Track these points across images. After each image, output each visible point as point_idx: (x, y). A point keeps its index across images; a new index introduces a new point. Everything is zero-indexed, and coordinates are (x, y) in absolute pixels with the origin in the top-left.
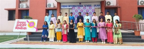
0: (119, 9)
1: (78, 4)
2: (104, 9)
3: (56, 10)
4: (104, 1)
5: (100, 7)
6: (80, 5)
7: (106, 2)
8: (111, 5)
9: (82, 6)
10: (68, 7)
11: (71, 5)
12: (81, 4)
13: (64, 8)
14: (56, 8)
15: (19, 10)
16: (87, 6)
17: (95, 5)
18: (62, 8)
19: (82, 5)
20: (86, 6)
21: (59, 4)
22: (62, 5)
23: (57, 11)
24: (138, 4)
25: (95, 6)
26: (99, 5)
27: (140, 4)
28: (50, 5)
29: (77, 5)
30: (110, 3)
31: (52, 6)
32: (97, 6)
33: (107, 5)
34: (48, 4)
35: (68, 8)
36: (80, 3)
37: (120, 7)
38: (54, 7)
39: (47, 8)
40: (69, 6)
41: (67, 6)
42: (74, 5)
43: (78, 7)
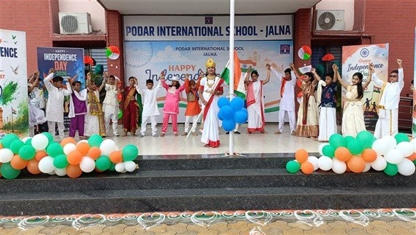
1: (201, 22)
4: (309, 10)
5: (289, 37)
6: (207, 26)
7: (318, 16)
8: (337, 27)
9: (217, 32)
10: (155, 32)
11: (168, 28)
12: (211, 22)
13: (138, 38)
14: (103, 39)
16: (237, 31)
17: (271, 27)
18: (129, 37)
19: (216, 28)
20: (235, 31)
21: (116, 17)
25: (271, 30)
26: (288, 27)
28: (72, 22)
29: (196, 28)
30: (333, 21)
31: (83, 29)
32: (278, 32)
33: (318, 28)
34: (61, 16)
35: (156, 37)
36: (209, 18)
37: (370, 38)
38: (94, 32)
39: (58, 37)
40: (162, 31)
41: (152, 32)
42: (183, 27)
43: (200, 35)
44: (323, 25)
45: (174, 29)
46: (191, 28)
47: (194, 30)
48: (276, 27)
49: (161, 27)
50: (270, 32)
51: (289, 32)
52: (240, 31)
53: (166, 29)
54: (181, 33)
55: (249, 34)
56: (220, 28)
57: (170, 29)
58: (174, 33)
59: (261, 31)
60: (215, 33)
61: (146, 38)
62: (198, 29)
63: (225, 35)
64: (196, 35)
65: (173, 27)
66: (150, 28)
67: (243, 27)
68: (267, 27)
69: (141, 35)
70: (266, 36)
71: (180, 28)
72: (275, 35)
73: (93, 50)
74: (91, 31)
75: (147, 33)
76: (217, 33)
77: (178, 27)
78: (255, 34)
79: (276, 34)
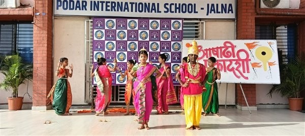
3: (28, 20)
5: (232, 15)
6: (144, 2)
10: (88, 7)
11: (102, 2)
13: (69, 12)
14: (31, 13)
16: (176, 8)
17: (213, 5)
18: (60, 11)
19: (154, 4)
20: (173, 7)
23: (35, 28)
26: (230, 5)
29: (132, 4)
32: (220, 10)
33: (263, 5)
35: (89, 12)
38: (23, 6)
40: (95, 6)
41: (84, 7)
42: (118, 3)
43: (136, 11)
44: (268, 3)
45: (108, 4)
46: (126, 3)
47: (130, 6)
48: (217, 5)
49: (95, 2)
50: (211, 10)
51: (232, 10)
52: (179, 8)
53: (100, 4)
54: (116, 8)
55: (189, 12)
56: (158, 4)
57: (104, 4)
58: (109, 8)
59: (202, 9)
60: (152, 9)
61: (78, 12)
62: (134, 5)
63: (163, 12)
64: (132, 11)
65: (107, 2)
66: (83, 2)
67: (183, 5)
68: (208, 5)
69: (73, 9)
70: (207, 14)
71: (115, 3)
72: (216, 14)
73: (21, 25)
74: (19, 5)
75: (79, 7)
76: (155, 9)
77: (112, 3)
78: (195, 12)
79: (218, 12)
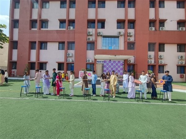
0: (136, 65)
2: (126, 65)
3: (94, 64)
4: (127, 60)
8: (131, 62)
13: (99, 63)
15: (67, 63)
18: (97, 63)
22: (97, 60)
24: (148, 63)
26: (123, 62)
27: (149, 63)
28: (89, 60)
30: (130, 61)
31: (91, 61)
34: (87, 60)
36: (110, 60)
38: (93, 62)
39: (87, 63)
44: (129, 62)
61: (100, 63)
